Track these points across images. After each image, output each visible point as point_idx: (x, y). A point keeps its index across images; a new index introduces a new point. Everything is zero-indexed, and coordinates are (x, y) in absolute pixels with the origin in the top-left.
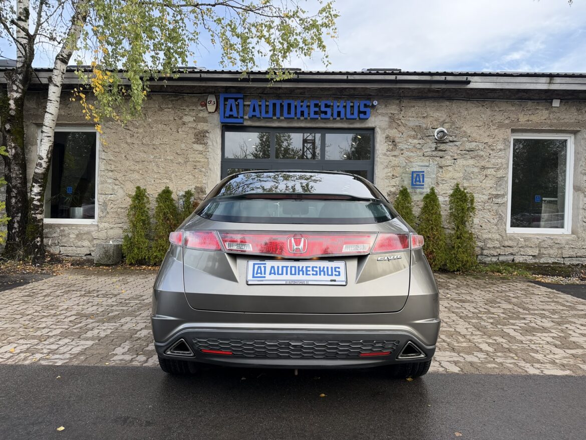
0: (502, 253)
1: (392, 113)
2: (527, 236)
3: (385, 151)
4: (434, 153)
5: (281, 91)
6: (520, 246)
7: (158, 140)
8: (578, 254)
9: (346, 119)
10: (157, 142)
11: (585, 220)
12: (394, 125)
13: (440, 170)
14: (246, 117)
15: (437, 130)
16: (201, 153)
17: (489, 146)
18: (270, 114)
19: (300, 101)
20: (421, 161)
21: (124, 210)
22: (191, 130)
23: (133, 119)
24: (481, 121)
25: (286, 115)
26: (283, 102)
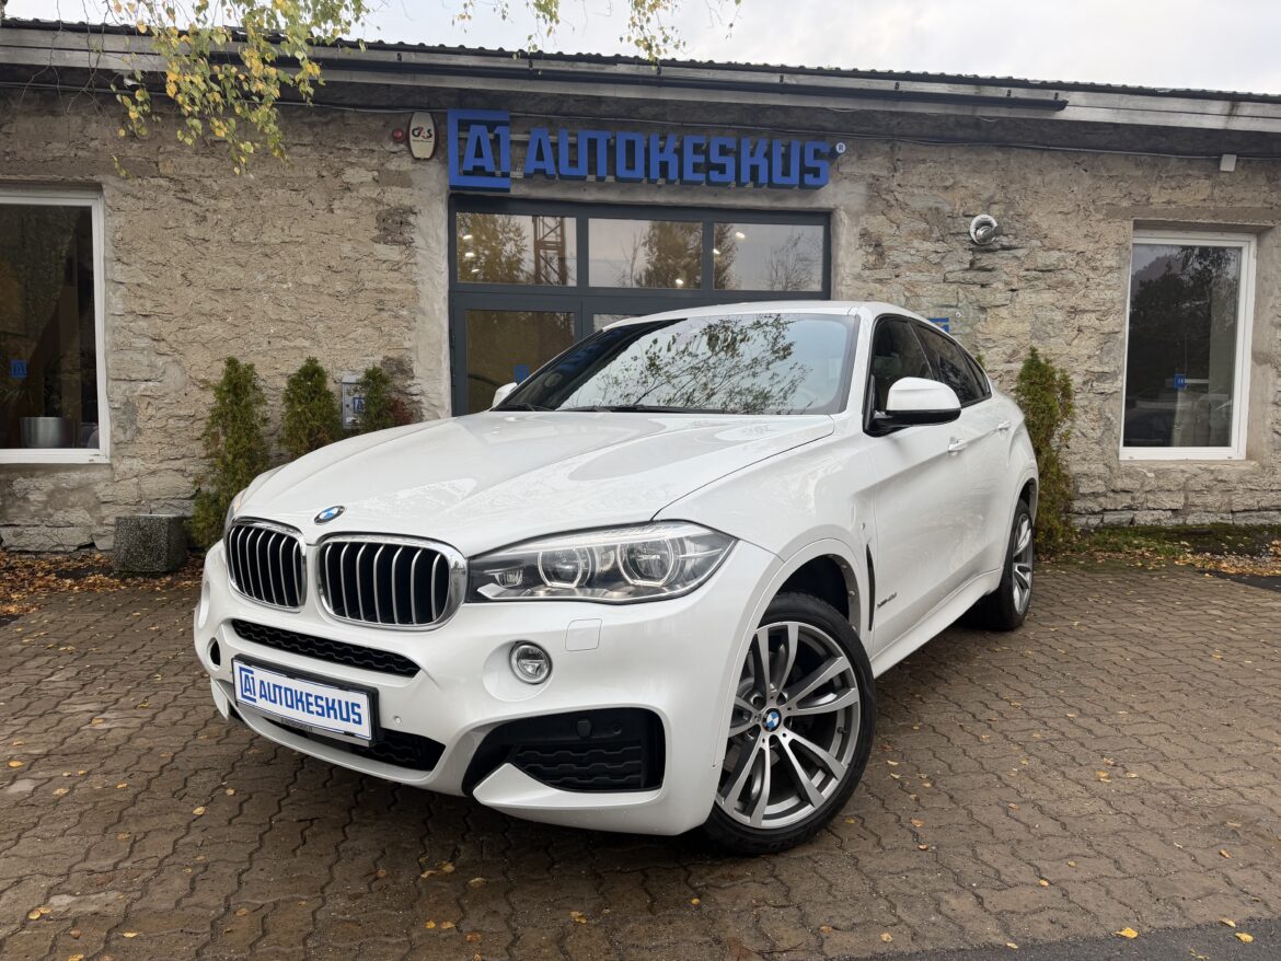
0: (1109, 507)
1: (874, 176)
2: (1162, 467)
3: (858, 270)
4: (969, 275)
5: (603, 108)
6: (1147, 489)
7: (277, 232)
8: (1263, 504)
9: (771, 184)
10: (272, 236)
11: (1277, 427)
12: (879, 205)
13: (981, 316)
14: (518, 174)
15: (975, 221)
16: (395, 267)
17: (1088, 261)
18: (582, 169)
19: (658, 136)
20: (940, 293)
21: (188, 423)
22: (367, 205)
23: (200, 173)
24: (1070, 200)
25: (622, 171)
26: (615, 138)
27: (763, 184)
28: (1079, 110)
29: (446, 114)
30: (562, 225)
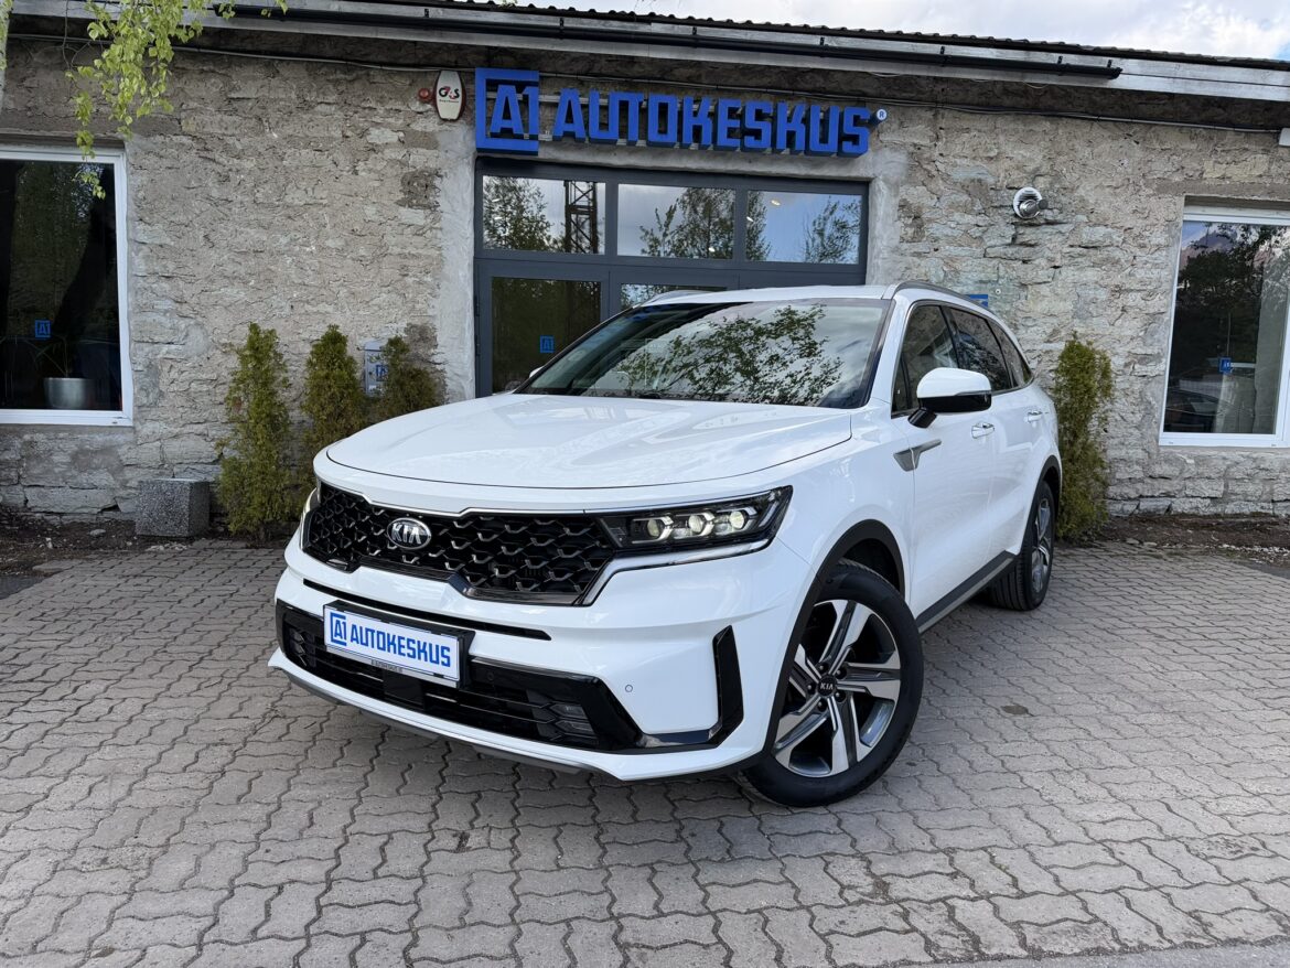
0: (1146, 494)
1: (915, 145)
2: (1201, 453)
3: (896, 242)
4: (1010, 251)
5: (636, 69)
6: (1187, 475)
7: (300, 194)
9: (807, 151)
10: (295, 197)
12: (920, 176)
13: (1023, 294)
15: (1019, 194)
16: (420, 232)
17: (1135, 237)
18: (613, 133)
19: (691, 99)
20: (980, 269)
21: (211, 387)
22: (392, 167)
23: (223, 131)
24: (1120, 174)
25: (654, 135)
26: (647, 100)
27: (800, 151)
28: (1133, 78)
29: (473, 73)
30: (594, 189)
